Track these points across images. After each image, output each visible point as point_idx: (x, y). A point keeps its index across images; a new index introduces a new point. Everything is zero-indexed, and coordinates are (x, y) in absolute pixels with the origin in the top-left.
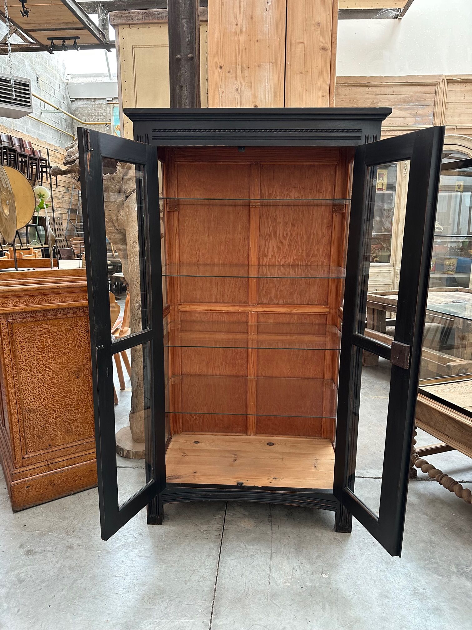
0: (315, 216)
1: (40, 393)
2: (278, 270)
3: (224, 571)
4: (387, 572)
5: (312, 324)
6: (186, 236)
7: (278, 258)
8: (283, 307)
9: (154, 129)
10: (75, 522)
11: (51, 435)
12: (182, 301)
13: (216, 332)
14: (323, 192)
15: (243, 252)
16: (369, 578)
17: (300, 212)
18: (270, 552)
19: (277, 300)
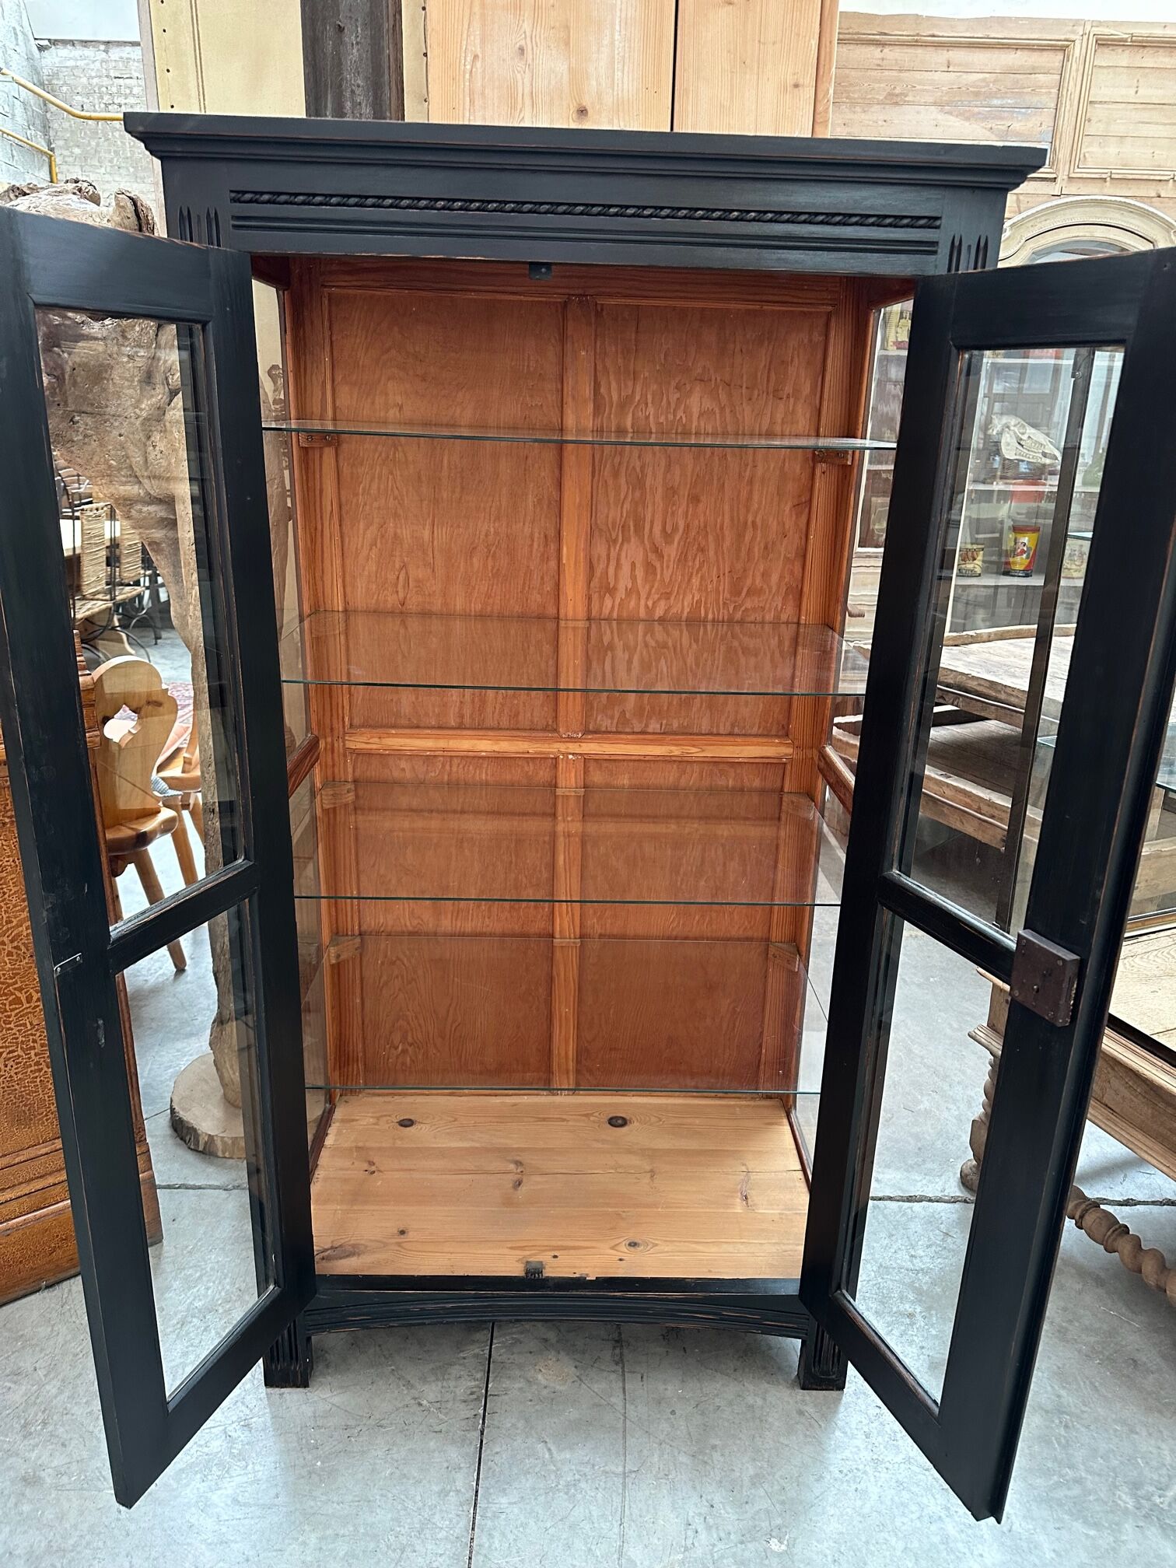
0: (760, 471)
2: (645, 635)
3: (490, 1547)
4: (947, 1520)
5: (742, 790)
6: (362, 526)
7: (647, 598)
8: (660, 743)
9: (238, 192)
10: (51, 1389)
12: (356, 721)
13: (463, 812)
14: (788, 397)
15: (542, 578)
16: (901, 1545)
17: (716, 459)
18: (620, 1469)
19: (640, 722)
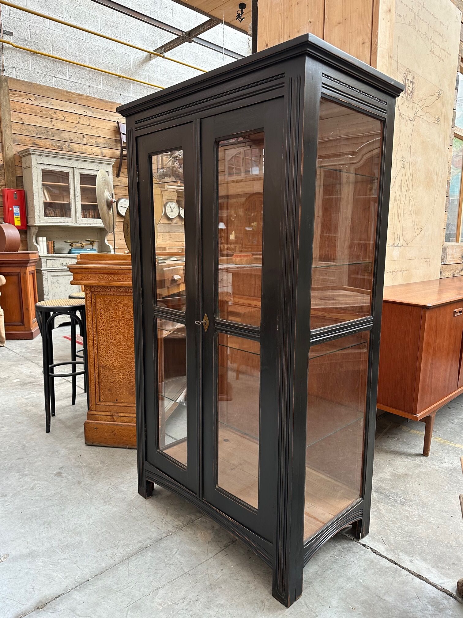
1: (112, 354)
3: (133, 561)
9: (136, 121)
10: (104, 468)
11: (118, 392)
18: (187, 571)
